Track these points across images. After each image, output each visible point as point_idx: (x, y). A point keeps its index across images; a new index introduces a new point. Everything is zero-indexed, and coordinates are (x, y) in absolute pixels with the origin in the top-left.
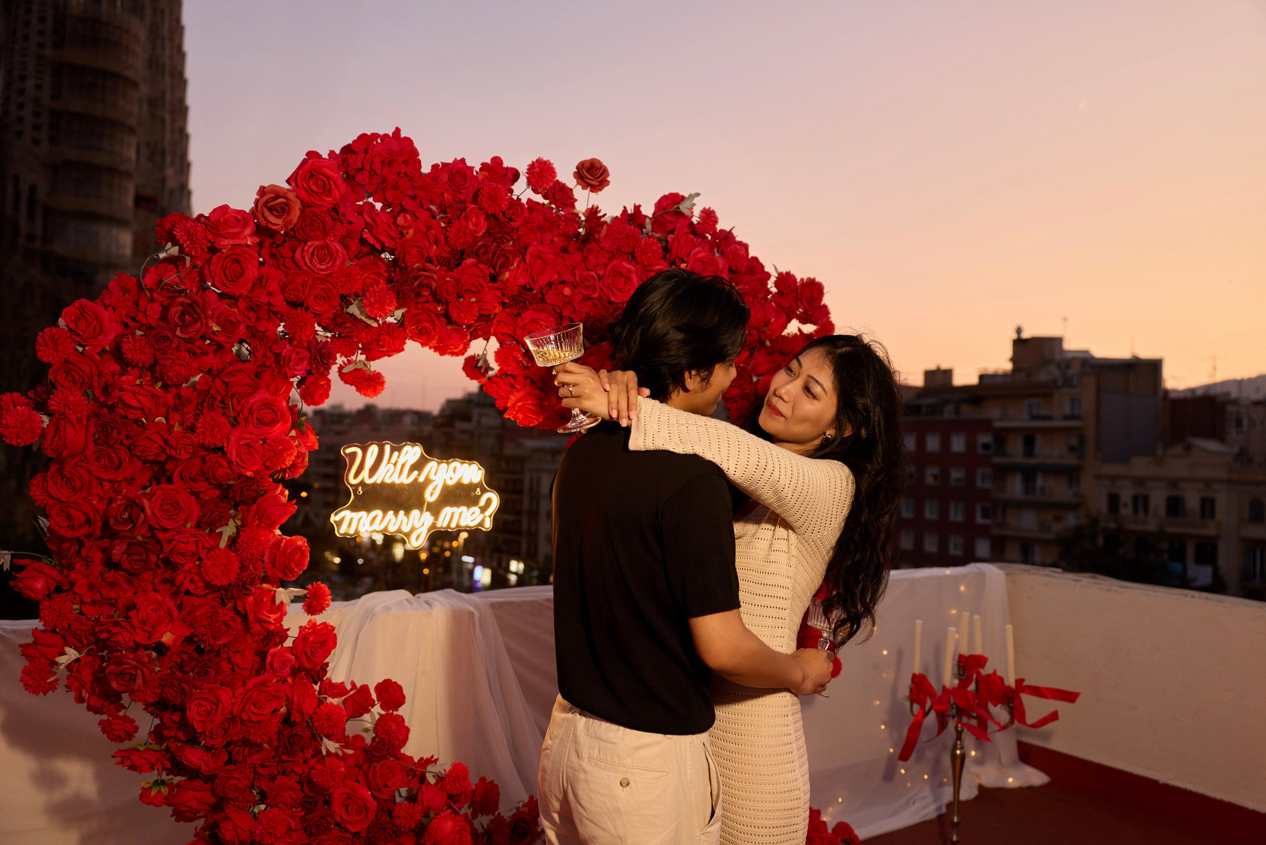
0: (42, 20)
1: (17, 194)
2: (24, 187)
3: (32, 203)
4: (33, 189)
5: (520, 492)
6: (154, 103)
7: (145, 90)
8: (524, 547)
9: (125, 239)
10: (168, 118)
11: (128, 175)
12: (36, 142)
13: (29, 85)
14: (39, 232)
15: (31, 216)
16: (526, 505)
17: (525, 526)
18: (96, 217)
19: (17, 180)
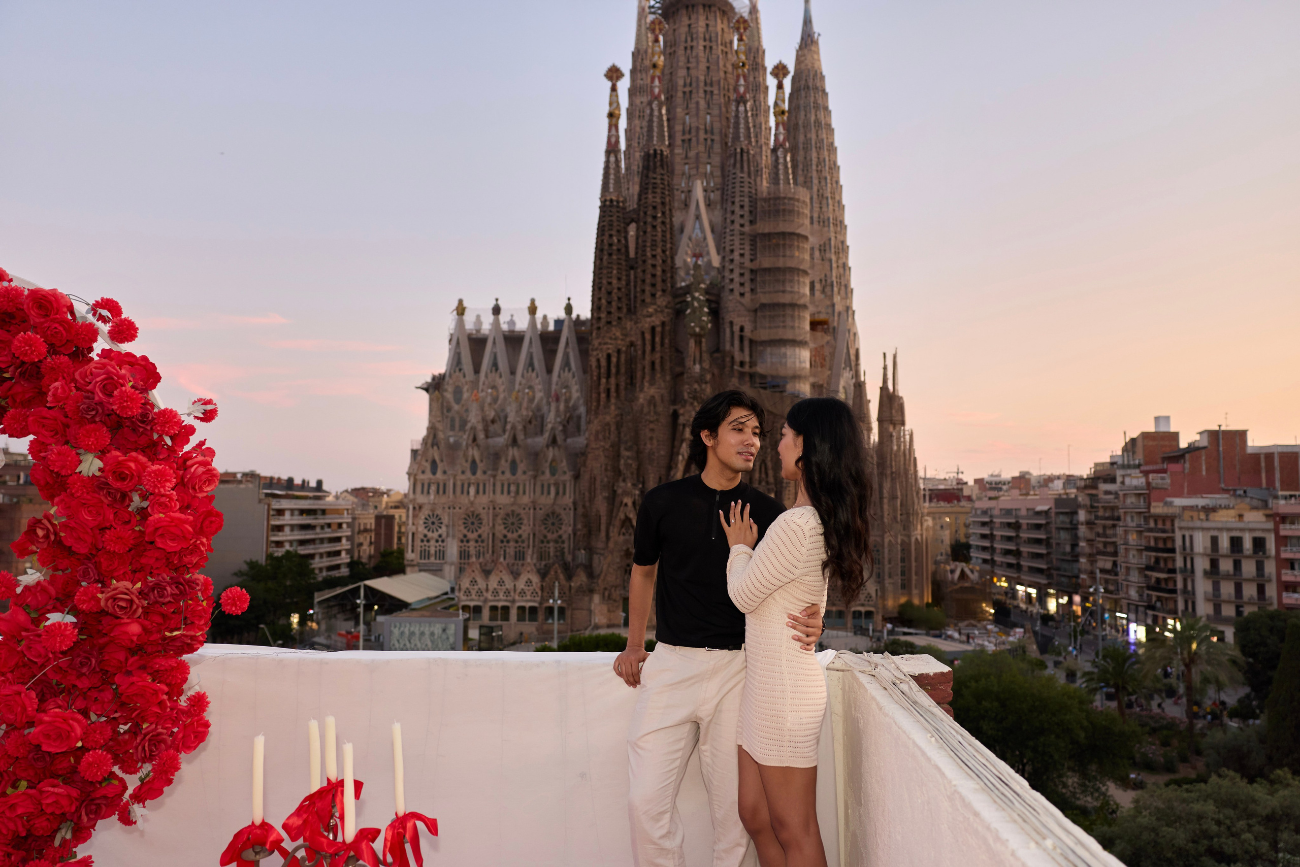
0: (742, 207)
1: (732, 333)
2: (736, 328)
3: (742, 338)
4: (742, 329)
5: (1173, 550)
6: (824, 248)
7: (813, 240)
8: (1181, 606)
9: (804, 356)
10: (834, 258)
11: (805, 307)
12: (742, 295)
13: (736, 256)
14: (747, 359)
15: (742, 349)
16: (1179, 563)
17: (1180, 585)
18: (783, 342)
19: (731, 323)
